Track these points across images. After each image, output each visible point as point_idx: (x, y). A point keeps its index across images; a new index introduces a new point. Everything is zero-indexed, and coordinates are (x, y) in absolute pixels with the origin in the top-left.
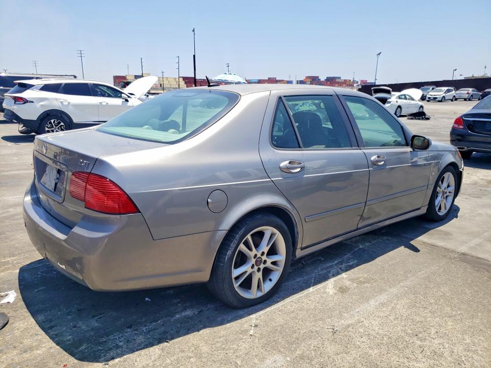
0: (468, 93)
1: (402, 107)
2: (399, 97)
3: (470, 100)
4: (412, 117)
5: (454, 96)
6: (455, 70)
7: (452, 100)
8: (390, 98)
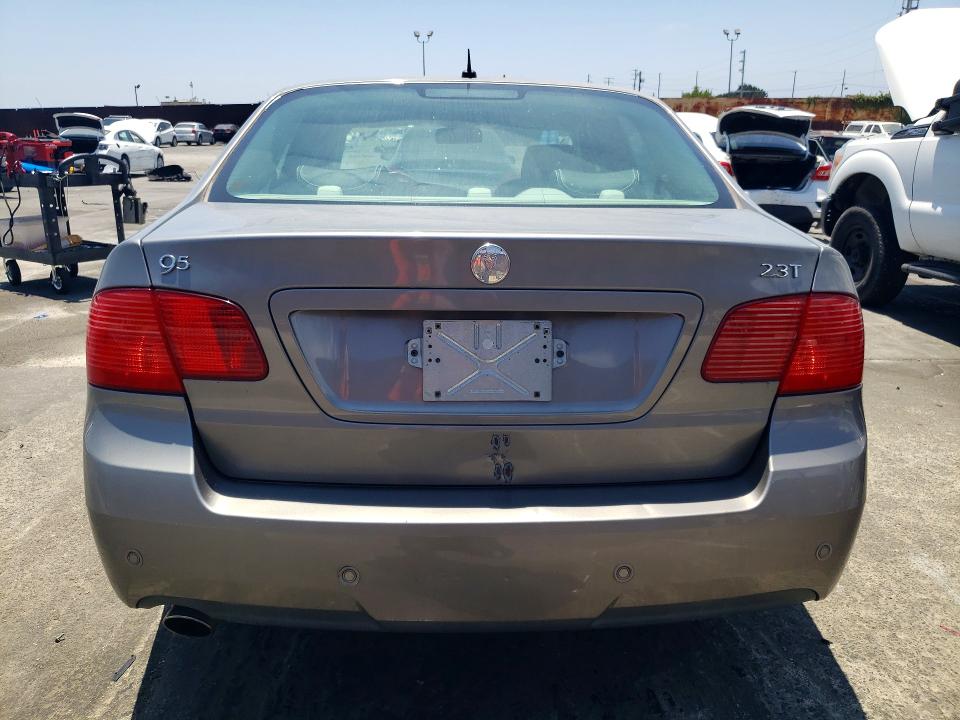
0: (194, 132)
1: (130, 156)
2: (118, 136)
3: (199, 144)
4: (157, 177)
5: (175, 137)
6: (138, 87)
7: (172, 145)
8: (102, 138)
